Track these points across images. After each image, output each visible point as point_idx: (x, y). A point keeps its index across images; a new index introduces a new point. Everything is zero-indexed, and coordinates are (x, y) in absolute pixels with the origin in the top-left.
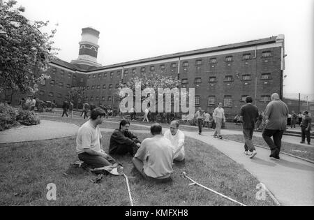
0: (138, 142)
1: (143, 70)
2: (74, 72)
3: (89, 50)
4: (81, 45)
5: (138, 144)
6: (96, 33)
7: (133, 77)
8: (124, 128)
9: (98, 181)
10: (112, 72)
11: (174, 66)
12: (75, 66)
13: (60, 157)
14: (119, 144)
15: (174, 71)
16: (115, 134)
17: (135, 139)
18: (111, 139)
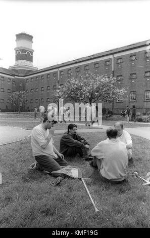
0: (86, 144)
1: (78, 70)
2: (13, 77)
3: (24, 55)
4: (16, 51)
5: (87, 146)
6: (29, 38)
7: (69, 78)
8: (72, 131)
9: (58, 184)
10: (48, 74)
11: (108, 63)
12: (13, 72)
13: (17, 162)
14: (69, 146)
15: (109, 69)
16: (64, 137)
17: (82, 141)
18: (61, 143)
